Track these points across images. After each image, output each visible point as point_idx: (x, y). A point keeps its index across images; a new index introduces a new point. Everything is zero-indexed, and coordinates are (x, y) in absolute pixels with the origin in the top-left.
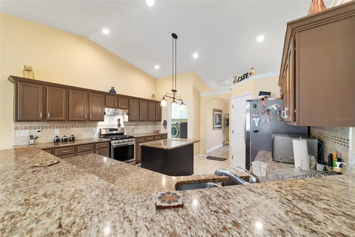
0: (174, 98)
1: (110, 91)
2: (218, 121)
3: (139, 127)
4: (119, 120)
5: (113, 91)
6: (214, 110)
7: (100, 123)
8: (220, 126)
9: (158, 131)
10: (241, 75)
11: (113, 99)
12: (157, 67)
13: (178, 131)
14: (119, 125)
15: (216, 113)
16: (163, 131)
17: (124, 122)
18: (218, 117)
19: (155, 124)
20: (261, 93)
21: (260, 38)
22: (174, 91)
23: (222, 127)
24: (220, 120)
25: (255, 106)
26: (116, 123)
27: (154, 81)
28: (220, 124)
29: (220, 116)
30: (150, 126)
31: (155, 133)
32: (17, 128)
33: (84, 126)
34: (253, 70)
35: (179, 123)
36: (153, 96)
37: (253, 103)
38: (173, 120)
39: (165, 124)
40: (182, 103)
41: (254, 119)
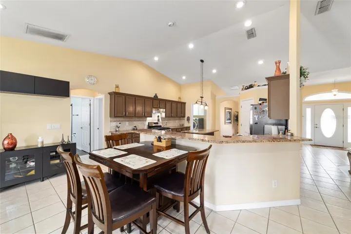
0: (202, 102)
1: (154, 97)
2: (228, 117)
3: (170, 121)
4: (158, 116)
5: (156, 96)
6: (225, 109)
7: (148, 118)
8: (230, 121)
9: (183, 125)
10: (248, 85)
11: (156, 102)
12: (184, 78)
13: (196, 125)
14: (159, 120)
15: (227, 110)
16: (186, 125)
17: (161, 118)
18: (228, 115)
19: (180, 120)
20: (261, 99)
21: (261, 62)
22: (202, 97)
23: (232, 122)
24: (230, 116)
25: (256, 108)
26: (157, 118)
27: (180, 86)
28: (230, 119)
29: (230, 113)
30: (177, 121)
31: (181, 126)
32: (111, 121)
33: (140, 121)
34: (256, 83)
35: (198, 119)
36: (180, 98)
37: (254, 106)
38: (194, 116)
39: (188, 119)
40: (206, 105)
41: (255, 116)
